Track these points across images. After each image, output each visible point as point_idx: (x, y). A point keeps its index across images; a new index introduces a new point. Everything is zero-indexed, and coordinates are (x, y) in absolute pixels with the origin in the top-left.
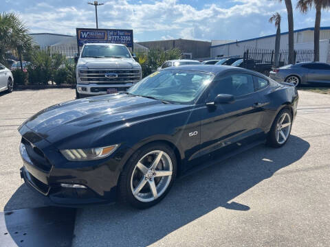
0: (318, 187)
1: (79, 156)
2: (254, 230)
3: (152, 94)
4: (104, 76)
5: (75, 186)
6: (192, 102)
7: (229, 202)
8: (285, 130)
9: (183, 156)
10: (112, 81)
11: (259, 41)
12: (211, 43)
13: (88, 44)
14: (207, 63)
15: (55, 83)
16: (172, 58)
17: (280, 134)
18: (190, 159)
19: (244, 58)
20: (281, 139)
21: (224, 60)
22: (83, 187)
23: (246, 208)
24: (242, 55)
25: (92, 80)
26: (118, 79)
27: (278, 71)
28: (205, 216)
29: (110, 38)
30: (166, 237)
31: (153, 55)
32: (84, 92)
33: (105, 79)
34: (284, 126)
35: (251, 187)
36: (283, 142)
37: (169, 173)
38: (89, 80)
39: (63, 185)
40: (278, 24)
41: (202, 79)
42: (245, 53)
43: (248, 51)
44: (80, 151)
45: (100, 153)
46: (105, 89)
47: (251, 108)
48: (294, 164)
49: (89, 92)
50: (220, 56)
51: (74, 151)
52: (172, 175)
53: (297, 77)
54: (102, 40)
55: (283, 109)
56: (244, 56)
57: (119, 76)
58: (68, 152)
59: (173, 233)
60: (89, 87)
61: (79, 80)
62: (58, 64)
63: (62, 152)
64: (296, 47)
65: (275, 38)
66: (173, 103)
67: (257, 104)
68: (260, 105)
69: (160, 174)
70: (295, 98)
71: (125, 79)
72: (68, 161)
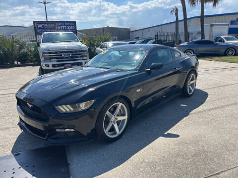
0: (219, 119)
1: (68, 110)
2: (185, 148)
3: (106, 65)
4: (61, 55)
5: (67, 130)
6: (136, 70)
7: (166, 133)
8: (192, 85)
9: (133, 105)
10: (67, 59)
11: (163, 27)
12: (130, 29)
13: (45, 33)
14: (129, 43)
15: (19, 63)
16: (106, 40)
17: (189, 88)
18: (138, 107)
19: (155, 39)
20: (191, 91)
21: (141, 41)
22: (72, 130)
23: (177, 136)
24: (153, 36)
25: (52, 58)
26: (72, 57)
27: (179, 46)
28: (153, 143)
29: (59, 27)
30: (131, 158)
31: (92, 39)
32: (47, 68)
33: (62, 58)
34: (192, 82)
35: (177, 123)
36: (192, 93)
37: (125, 118)
38: (51, 59)
39: (57, 130)
40: (177, 14)
41: (134, 54)
42: (156, 36)
43: (157, 34)
44: (68, 106)
45: (83, 106)
46: (63, 65)
47: (172, 72)
48: (201, 106)
49: (51, 68)
50: (137, 38)
51: (64, 106)
52: (128, 119)
53: (192, 50)
54: (54, 29)
55: (191, 71)
56: (155, 37)
57: (72, 55)
58: (60, 107)
59: (135, 155)
60: (51, 64)
61: (42, 59)
62: (21, 48)
63: (56, 108)
64: (189, 30)
65: (175, 24)
66: (122, 70)
67: (175, 69)
68: (177, 69)
69: (120, 118)
70: (197, 64)
71: (77, 57)
72: (61, 114)
